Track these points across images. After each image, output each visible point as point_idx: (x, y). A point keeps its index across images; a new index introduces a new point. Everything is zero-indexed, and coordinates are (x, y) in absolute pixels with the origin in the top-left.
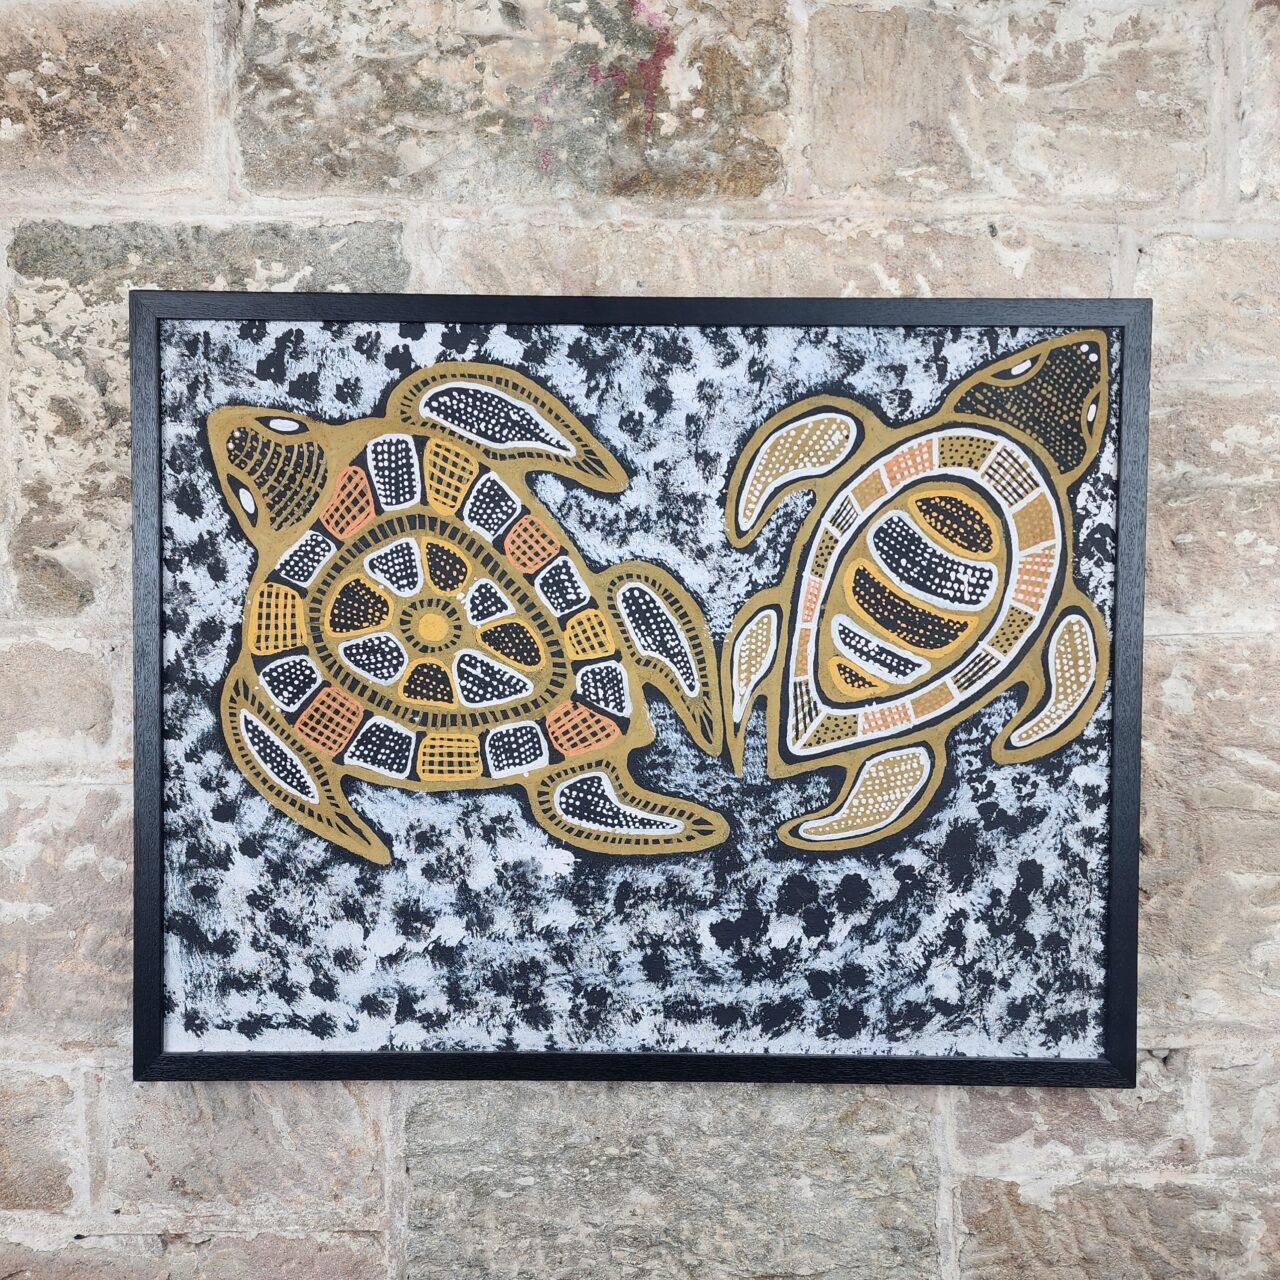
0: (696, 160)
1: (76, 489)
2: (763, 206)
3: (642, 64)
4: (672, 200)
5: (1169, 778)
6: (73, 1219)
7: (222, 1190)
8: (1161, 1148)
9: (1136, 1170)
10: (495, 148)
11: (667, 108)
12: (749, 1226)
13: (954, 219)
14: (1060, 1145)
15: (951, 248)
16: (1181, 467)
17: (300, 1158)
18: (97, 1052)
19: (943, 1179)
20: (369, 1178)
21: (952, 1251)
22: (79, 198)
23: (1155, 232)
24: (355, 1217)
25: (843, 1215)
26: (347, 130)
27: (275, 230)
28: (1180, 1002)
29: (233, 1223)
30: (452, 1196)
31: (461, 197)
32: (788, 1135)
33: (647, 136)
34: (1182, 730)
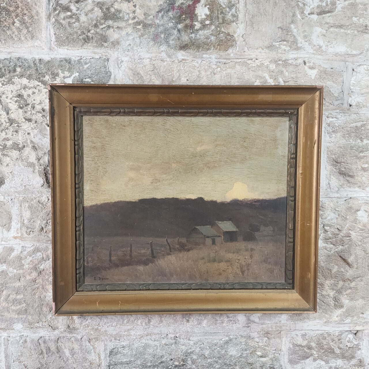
0: (206, 38)
2: (229, 54)
3: (189, 6)
4: (199, 52)
5: (360, 243)
8: (354, 362)
10: (140, 33)
11: (197, 21)
13: (292, 59)
14: (321, 361)
15: (291, 69)
16: (365, 141)
17: (74, 366)
18: (8, 331)
23: (358, 64)
26: (90, 27)
27: (66, 60)
28: (361, 315)
31: (128, 50)
32: (233, 358)
33: (190, 30)
34: (363, 228)
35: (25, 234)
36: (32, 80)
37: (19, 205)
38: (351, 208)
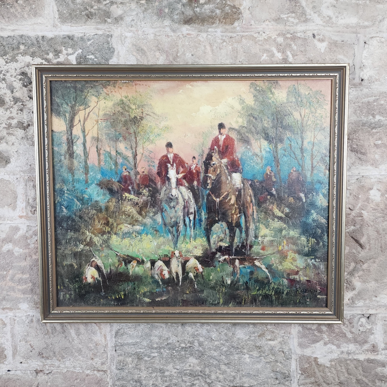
0: (212, 12)
1: (4, 125)
2: (235, 28)
4: (203, 26)
5: (372, 223)
6: (7, 365)
7: (55, 356)
8: (366, 346)
9: (358, 354)
10: (143, 8)
12: (228, 370)
13: (300, 32)
14: (332, 345)
15: (300, 42)
16: (378, 117)
17: (80, 346)
18: (14, 311)
19: (293, 356)
20: (103, 353)
21: (296, 379)
22: (3, 27)
23: (370, 36)
24: (99, 366)
25: (259, 367)
26: (93, 2)
27: (69, 37)
28: (374, 299)
29: (59, 367)
30: (130, 359)
31: (132, 25)
32: (241, 341)
33: (195, 4)
34: (376, 208)
35: (30, 213)
36: (35, 57)
37: (24, 184)
38: (363, 186)
